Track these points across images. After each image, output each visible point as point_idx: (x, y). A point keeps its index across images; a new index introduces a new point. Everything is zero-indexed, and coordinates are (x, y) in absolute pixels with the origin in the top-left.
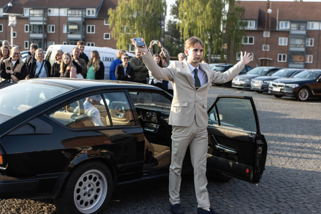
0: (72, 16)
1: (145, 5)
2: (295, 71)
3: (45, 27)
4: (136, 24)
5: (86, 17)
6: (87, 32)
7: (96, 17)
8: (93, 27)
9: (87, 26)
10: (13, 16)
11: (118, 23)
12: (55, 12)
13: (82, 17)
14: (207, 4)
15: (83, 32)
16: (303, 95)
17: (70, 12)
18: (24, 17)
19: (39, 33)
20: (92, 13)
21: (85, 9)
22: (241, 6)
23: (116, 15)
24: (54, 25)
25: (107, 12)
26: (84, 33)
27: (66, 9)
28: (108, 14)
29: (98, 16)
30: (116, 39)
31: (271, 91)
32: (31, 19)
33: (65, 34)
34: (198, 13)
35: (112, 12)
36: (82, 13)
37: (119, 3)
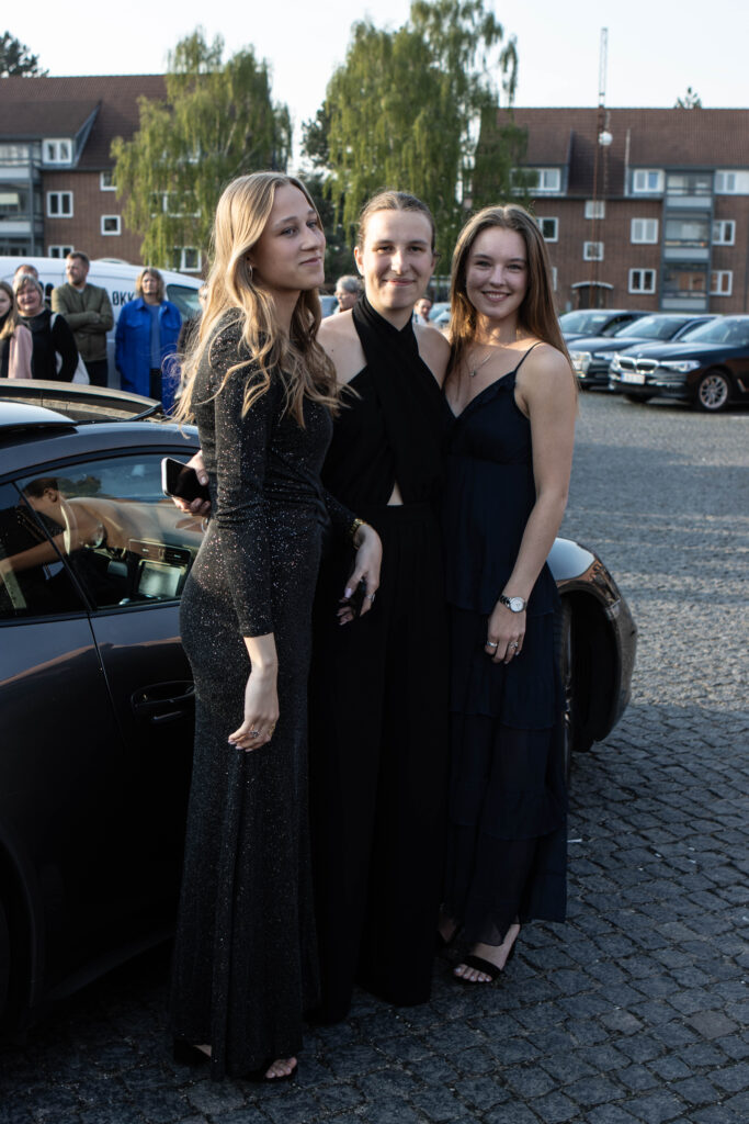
0: (1, 163)
1: (224, 126)
2: (688, 322)
4: (197, 184)
5: (45, 168)
6: (50, 214)
7: (75, 165)
8: (66, 199)
9: (49, 195)
11: (141, 184)
13: (32, 167)
14: (413, 119)
15: (35, 213)
16: (712, 393)
20: (61, 152)
21: (40, 141)
22: (517, 124)
23: (135, 157)
25: (108, 150)
26: (37, 217)
28: (111, 155)
29: (80, 163)
30: (139, 233)
31: (618, 383)
34: (388, 147)
35: (124, 151)
36: (31, 153)
37: (143, 120)
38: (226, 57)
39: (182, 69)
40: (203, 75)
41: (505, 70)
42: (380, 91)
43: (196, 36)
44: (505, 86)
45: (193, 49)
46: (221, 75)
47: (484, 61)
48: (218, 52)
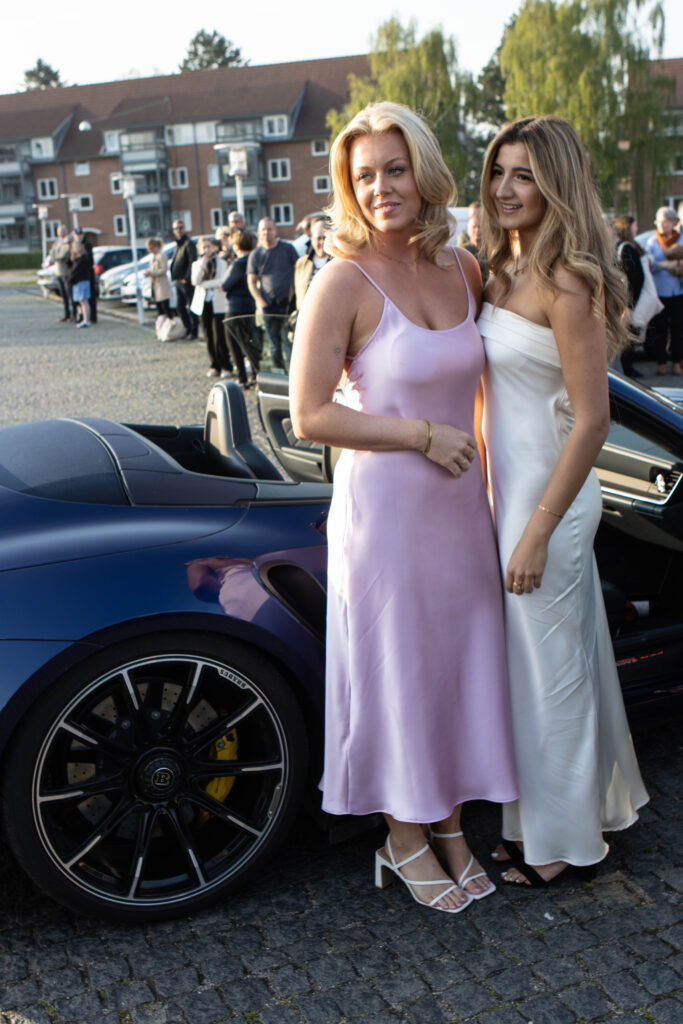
0: (228, 139)
1: (421, 92)
3: (164, 174)
5: (266, 140)
6: (271, 179)
7: (290, 137)
8: (284, 165)
9: (270, 163)
10: (240, 150)
12: (185, 134)
13: (256, 140)
14: (577, 77)
15: (259, 179)
17: (222, 131)
18: (107, 154)
19: (149, 191)
21: (260, 118)
22: (667, 72)
24: (185, 169)
25: (324, 121)
26: (262, 182)
27: (212, 125)
28: (327, 125)
29: (295, 134)
32: (127, 157)
33: (215, 187)
34: (555, 101)
35: (337, 119)
36: (254, 129)
37: (354, 95)
38: (420, 36)
39: (383, 48)
40: (399, 53)
41: (654, 27)
42: (548, 54)
43: (392, 21)
44: (654, 41)
45: (392, 32)
46: (417, 51)
47: (635, 21)
48: (411, 33)
